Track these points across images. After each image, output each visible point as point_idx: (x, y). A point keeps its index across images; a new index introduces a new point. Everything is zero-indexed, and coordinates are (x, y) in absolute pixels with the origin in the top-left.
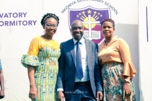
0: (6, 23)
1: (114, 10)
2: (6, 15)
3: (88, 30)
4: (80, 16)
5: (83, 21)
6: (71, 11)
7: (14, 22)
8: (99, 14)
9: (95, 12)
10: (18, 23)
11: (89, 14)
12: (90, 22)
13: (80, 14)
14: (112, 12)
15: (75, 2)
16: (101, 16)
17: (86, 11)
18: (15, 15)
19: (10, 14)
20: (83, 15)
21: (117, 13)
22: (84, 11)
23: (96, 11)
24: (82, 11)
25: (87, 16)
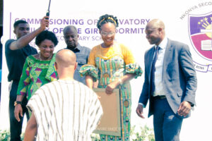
0: (127, 31)
2: (127, 22)
4: (202, 23)
7: (136, 29)
10: (140, 30)
17: (209, 17)
18: (137, 22)
19: (131, 20)
20: (205, 22)
22: (207, 17)
24: (205, 17)
25: (210, 23)
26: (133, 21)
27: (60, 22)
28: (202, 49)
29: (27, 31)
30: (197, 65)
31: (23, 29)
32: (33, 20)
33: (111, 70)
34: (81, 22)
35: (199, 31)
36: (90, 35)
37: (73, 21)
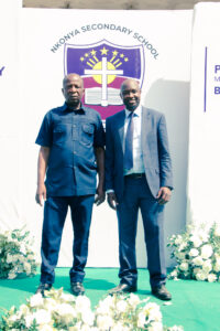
1: (152, 49)
3: (100, 86)
5: (91, 69)
6: (69, 49)
8: (122, 56)
9: (115, 53)
11: (104, 56)
12: (104, 72)
13: (87, 55)
14: (148, 52)
15: (77, 32)
16: (126, 60)
20: (92, 57)
21: (156, 55)
23: (118, 50)
28: (86, 102)
35: (82, 73)
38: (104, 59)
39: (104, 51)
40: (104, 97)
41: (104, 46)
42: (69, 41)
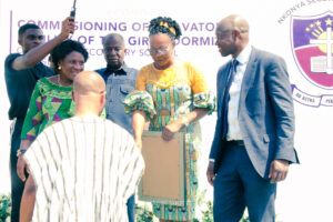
0: (195, 41)
2: (194, 27)
4: (312, 30)
5: (316, 38)
7: (208, 39)
10: (215, 40)
11: (329, 26)
12: (329, 42)
13: (312, 26)
15: (303, 4)
17: (323, 20)
18: (210, 27)
19: (201, 24)
20: (317, 28)
24: (316, 20)
25: (325, 30)
26: (204, 26)
27: (88, 26)
28: (312, 70)
29: (39, 41)
30: (303, 95)
31: (33, 37)
32: (46, 22)
33: (172, 105)
34: (122, 27)
35: (307, 43)
36: (137, 47)
37: (110, 24)
38: (329, 29)
39: (329, 22)
40: (329, 65)
41: (329, 16)
42: (295, 13)
